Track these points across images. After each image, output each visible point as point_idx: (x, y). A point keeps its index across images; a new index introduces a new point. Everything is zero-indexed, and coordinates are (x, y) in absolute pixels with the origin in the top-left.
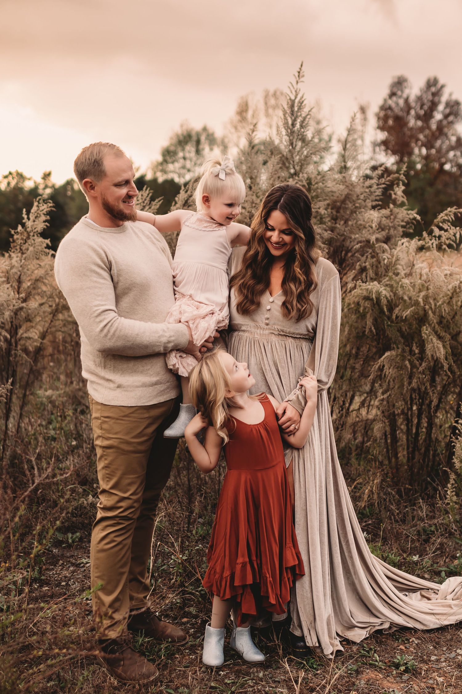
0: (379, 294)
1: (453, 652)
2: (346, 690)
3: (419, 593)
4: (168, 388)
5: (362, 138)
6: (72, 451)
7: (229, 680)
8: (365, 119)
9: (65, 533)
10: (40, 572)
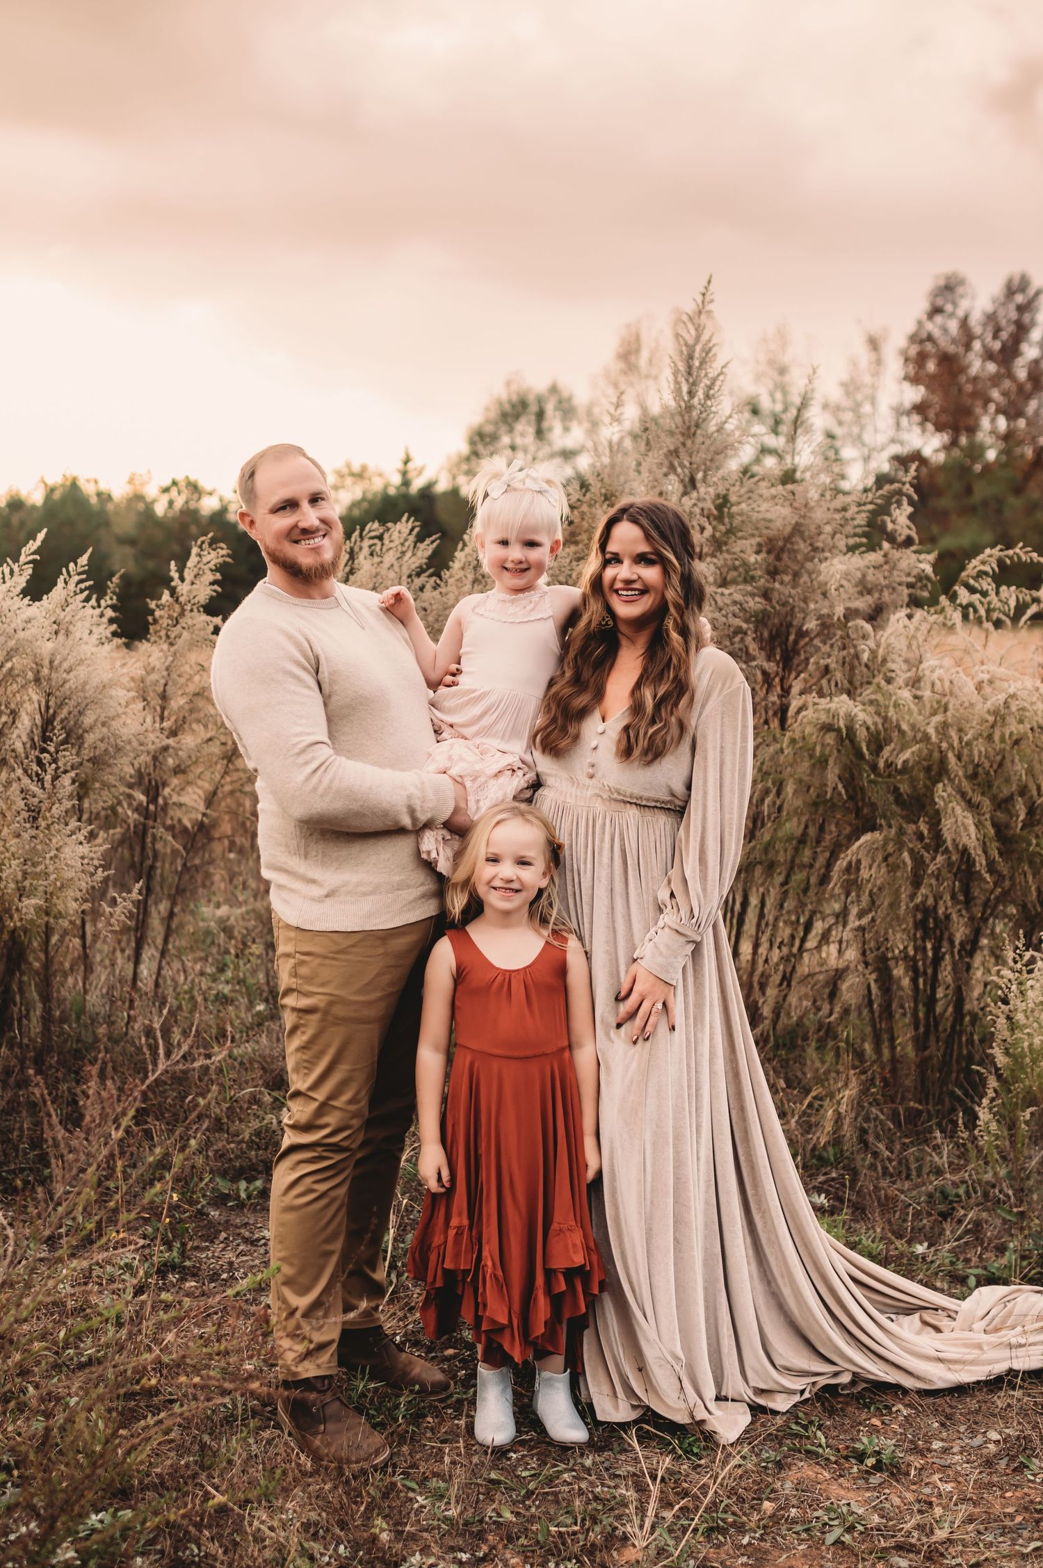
0: (851, 719)
1: (980, 1436)
2: (754, 1499)
3: (917, 1316)
4: (423, 896)
5: (873, 401)
6: (259, 1025)
7: (526, 1469)
8: (879, 362)
9: (235, 1180)
10: (183, 1254)
